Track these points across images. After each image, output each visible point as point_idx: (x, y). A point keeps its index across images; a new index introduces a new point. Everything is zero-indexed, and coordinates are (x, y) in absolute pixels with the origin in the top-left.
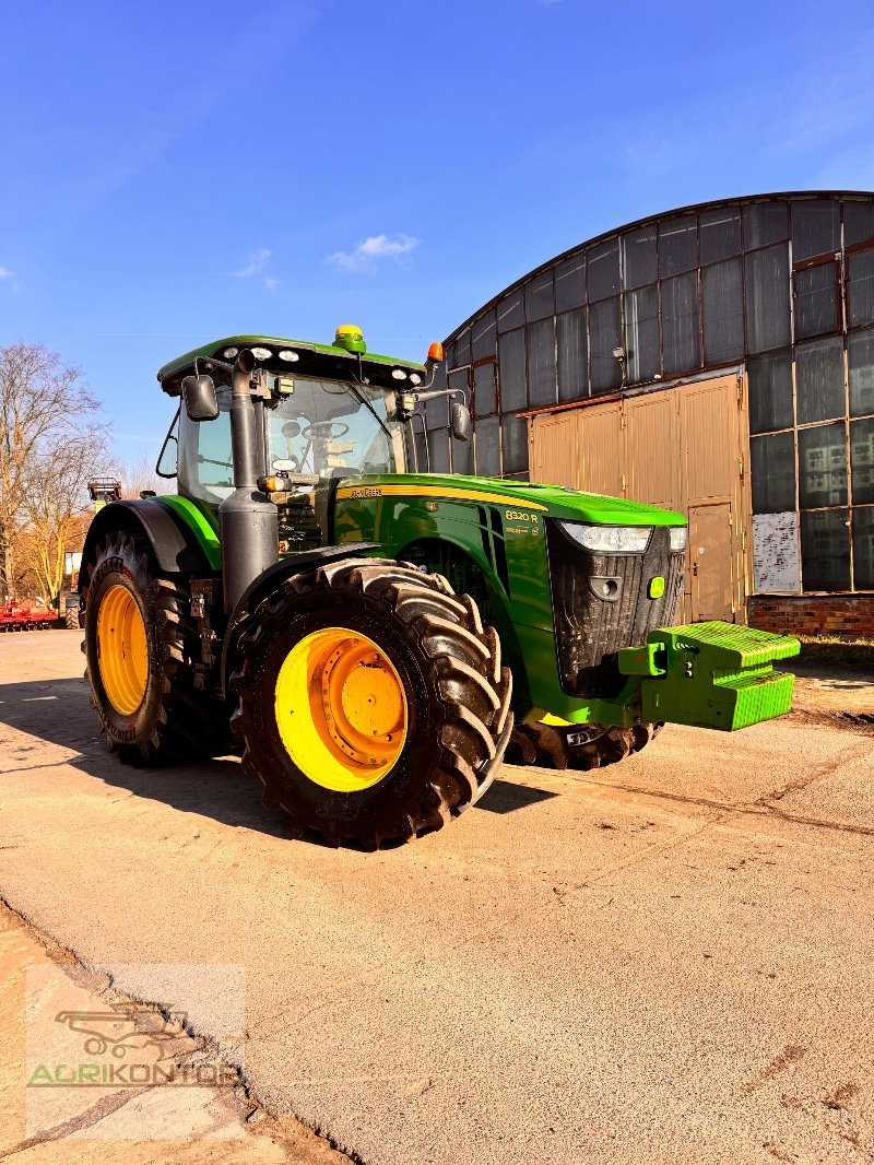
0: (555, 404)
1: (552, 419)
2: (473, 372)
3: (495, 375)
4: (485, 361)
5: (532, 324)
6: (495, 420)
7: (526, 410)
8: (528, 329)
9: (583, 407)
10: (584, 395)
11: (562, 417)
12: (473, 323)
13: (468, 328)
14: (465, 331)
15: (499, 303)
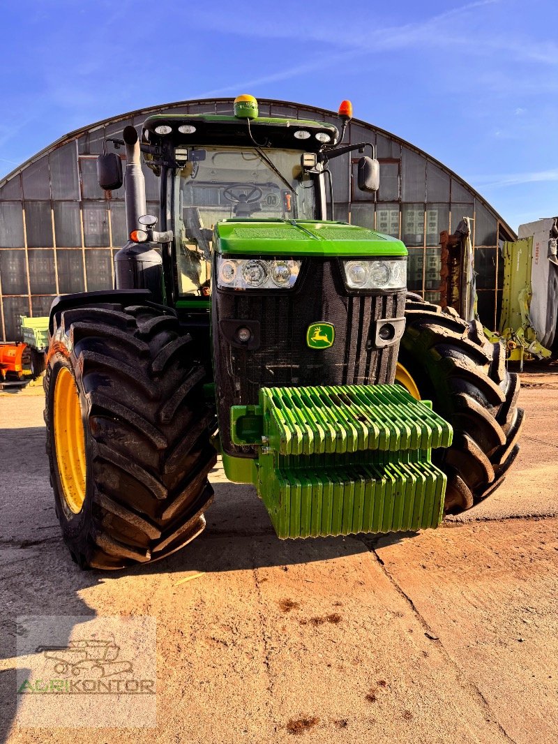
12: (107, 124)
13: (102, 126)
14: (99, 128)
15: (136, 116)
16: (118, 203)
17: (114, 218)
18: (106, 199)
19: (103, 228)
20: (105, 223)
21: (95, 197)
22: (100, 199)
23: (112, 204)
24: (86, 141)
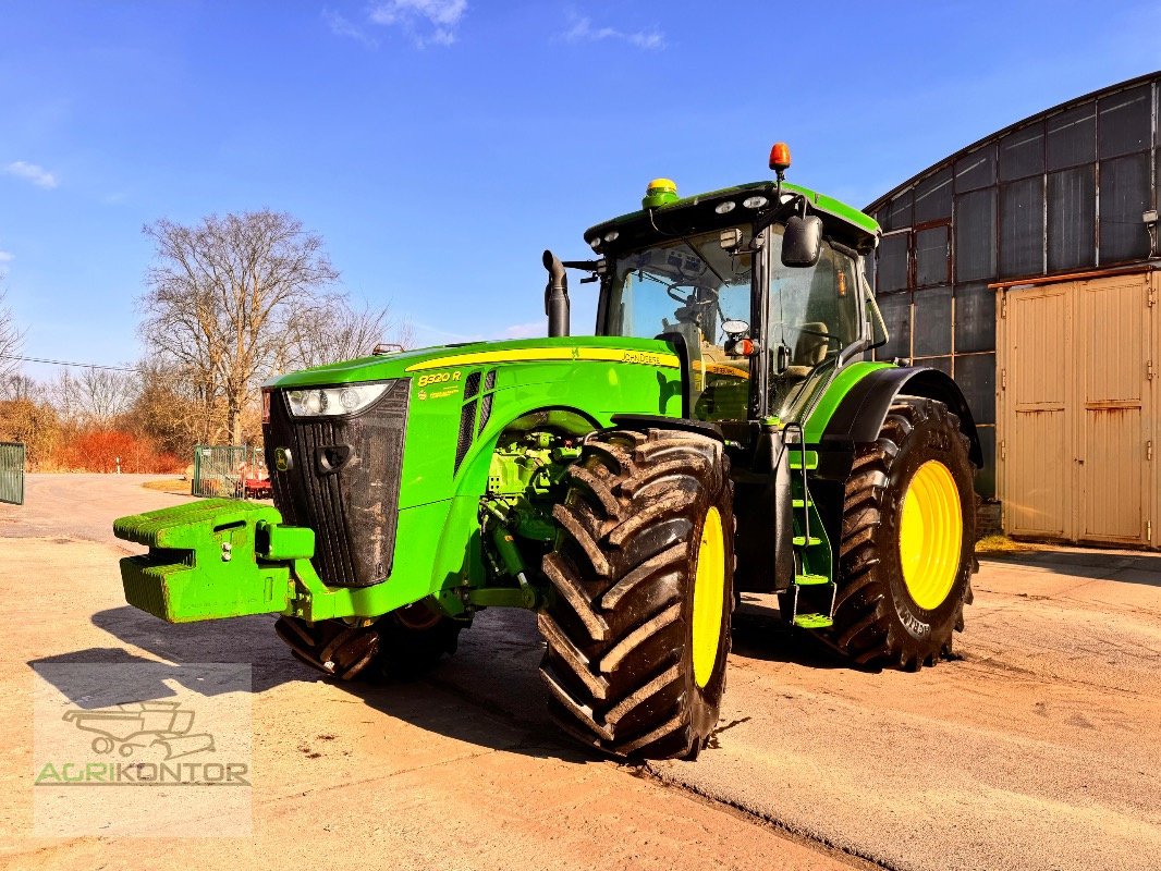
0: (1041, 275)
1: (1037, 292)
2: (914, 236)
3: (949, 239)
4: (932, 224)
5: (1009, 184)
6: (948, 291)
7: (995, 281)
8: (1004, 189)
9: (1087, 279)
10: (1088, 264)
11: (1053, 290)
12: (918, 182)
13: (910, 188)
14: (905, 191)
15: (958, 160)
16: (925, 291)
17: (918, 315)
18: (908, 289)
19: (902, 331)
20: (906, 323)
21: (894, 288)
22: (901, 290)
23: (917, 295)
24: (887, 215)
